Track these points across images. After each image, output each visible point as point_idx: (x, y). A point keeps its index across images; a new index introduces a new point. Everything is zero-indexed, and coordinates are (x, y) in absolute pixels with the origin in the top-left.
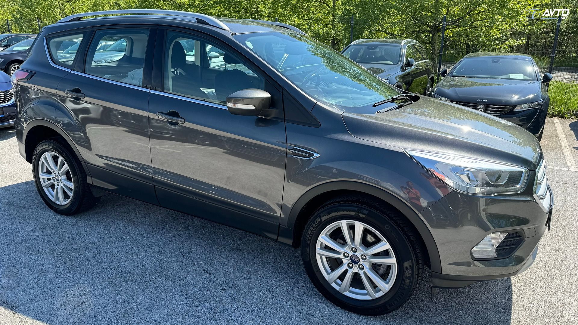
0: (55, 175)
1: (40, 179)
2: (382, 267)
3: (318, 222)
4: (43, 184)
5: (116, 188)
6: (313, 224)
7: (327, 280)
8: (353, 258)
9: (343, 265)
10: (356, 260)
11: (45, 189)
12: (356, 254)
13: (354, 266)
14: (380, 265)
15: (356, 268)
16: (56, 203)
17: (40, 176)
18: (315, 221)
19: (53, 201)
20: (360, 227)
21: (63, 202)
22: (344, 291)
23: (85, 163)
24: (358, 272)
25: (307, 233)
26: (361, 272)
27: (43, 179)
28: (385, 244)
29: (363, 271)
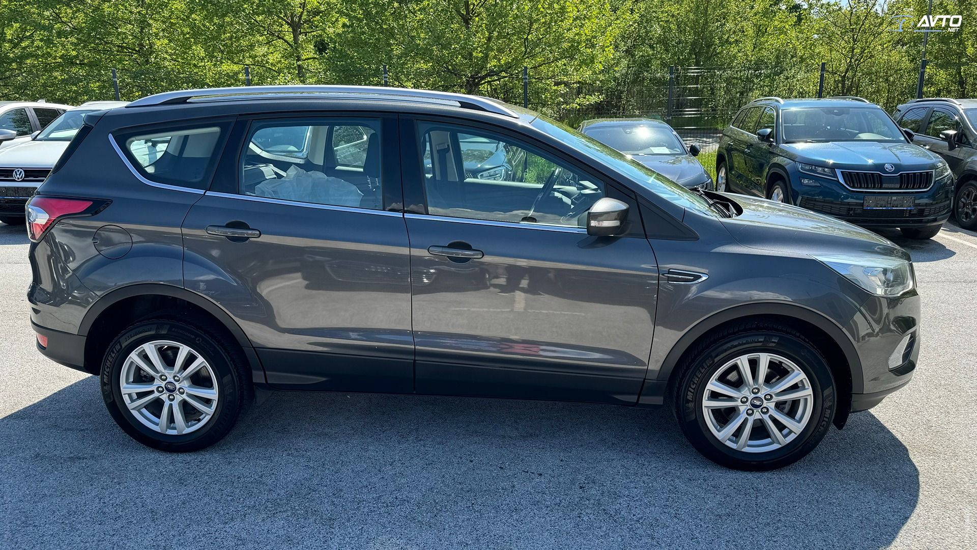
0: (165, 383)
1: (123, 396)
2: (787, 404)
3: (709, 365)
4: (130, 406)
5: (323, 379)
6: (700, 368)
7: (720, 439)
8: (755, 401)
9: (739, 414)
10: (758, 403)
11: (135, 413)
12: (759, 395)
13: (755, 411)
14: (785, 402)
15: (758, 413)
16: (167, 433)
17: (123, 391)
18: (704, 364)
19: (160, 431)
20: (765, 359)
21: (185, 429)
22: (744, 447)
23: (254, 348)
24: (761, 418)
25: (692, 383)
26: (766, 418)
27: (130, 395)
28: (800, 373)
29: (769, 414)
